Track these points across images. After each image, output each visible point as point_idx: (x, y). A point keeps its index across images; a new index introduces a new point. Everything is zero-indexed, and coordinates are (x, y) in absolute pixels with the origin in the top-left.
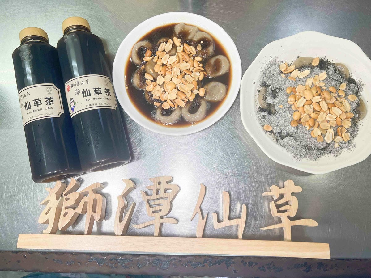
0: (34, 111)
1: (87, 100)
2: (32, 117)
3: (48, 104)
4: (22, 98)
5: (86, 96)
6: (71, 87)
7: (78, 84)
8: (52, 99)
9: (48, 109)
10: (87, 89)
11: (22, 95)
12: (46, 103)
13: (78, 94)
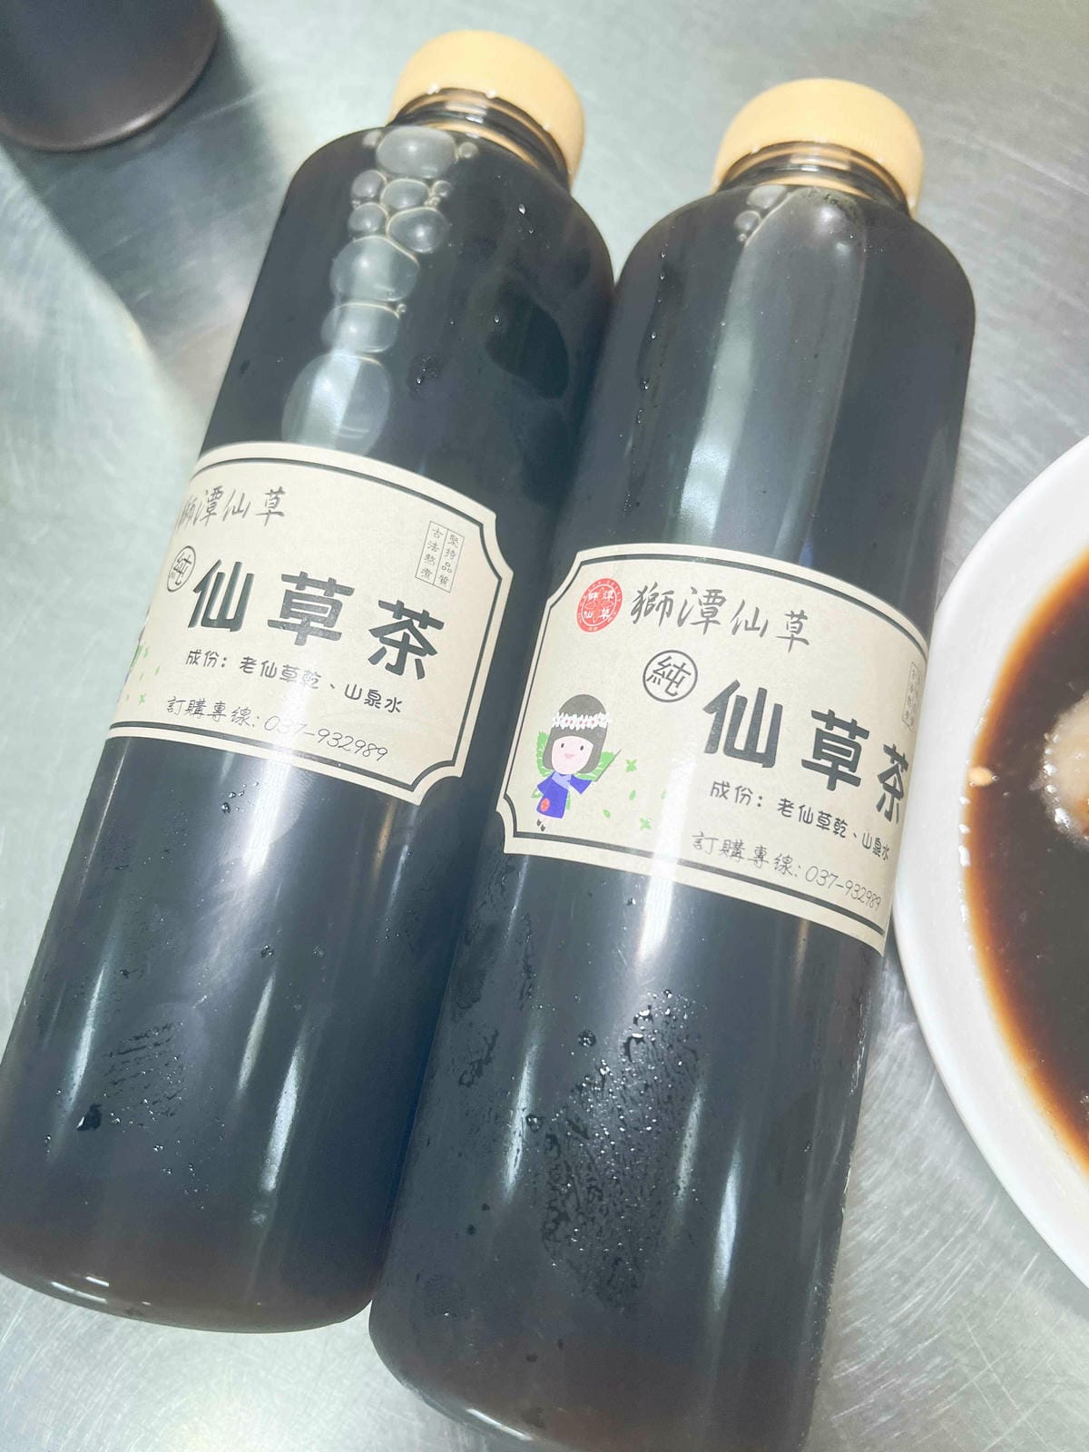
0: (247, 664)
1: (721, 789)
2: (209, 708)
3: (383, 662)
4: (210, 512)
5: (730, 750)
6: (628, 605)
7: (709, 618)
8: (429, 633)
9: (367, 702)
10: (762, 694)
11: (218, 491)
12: (376, 644)
13: (675, 698)
